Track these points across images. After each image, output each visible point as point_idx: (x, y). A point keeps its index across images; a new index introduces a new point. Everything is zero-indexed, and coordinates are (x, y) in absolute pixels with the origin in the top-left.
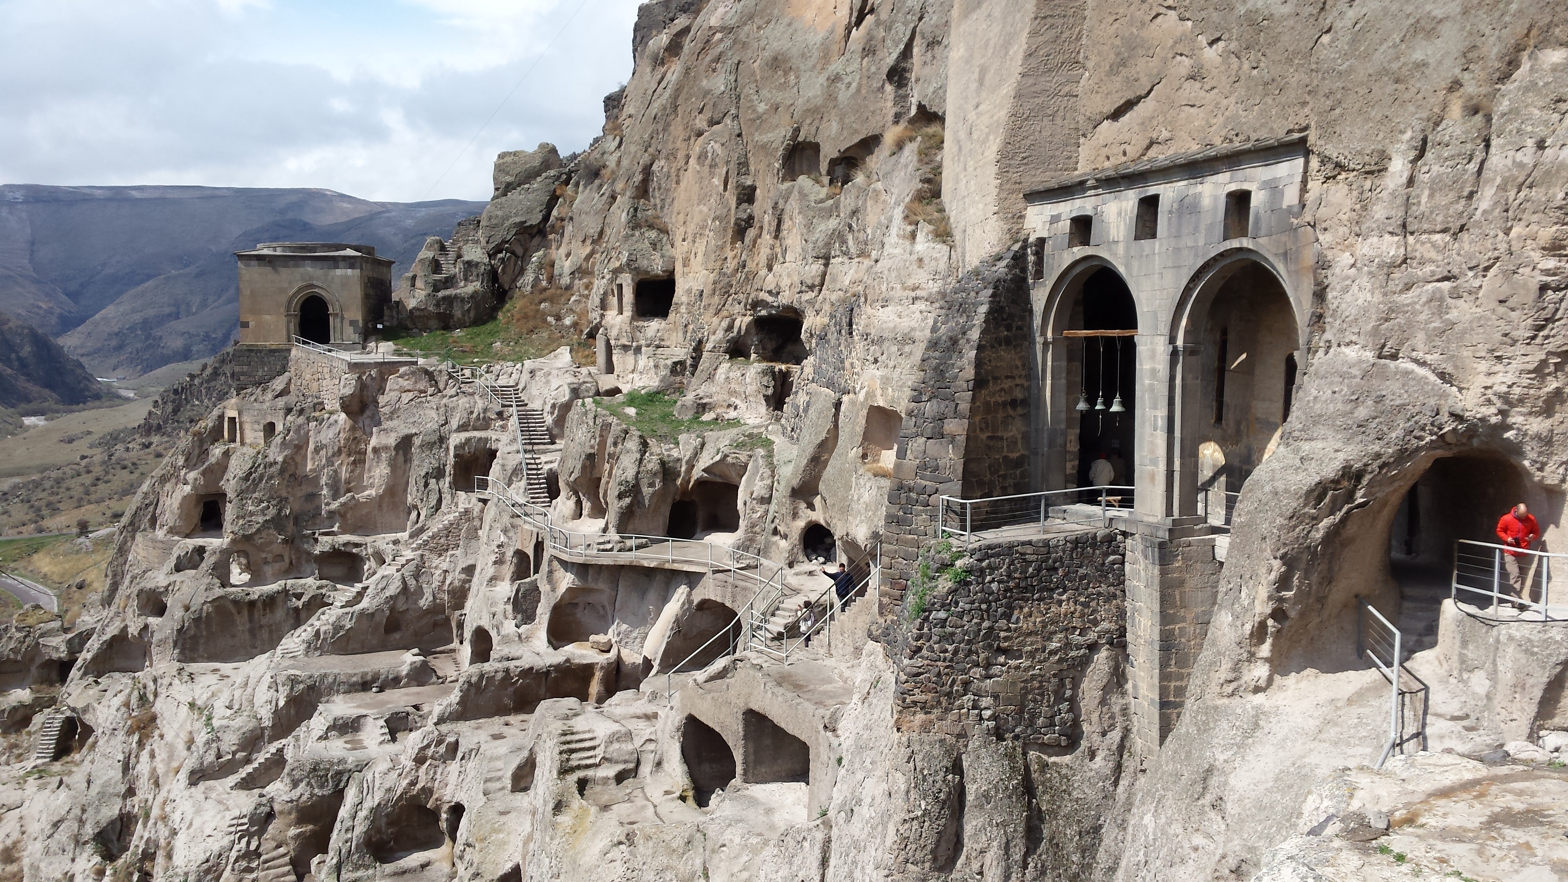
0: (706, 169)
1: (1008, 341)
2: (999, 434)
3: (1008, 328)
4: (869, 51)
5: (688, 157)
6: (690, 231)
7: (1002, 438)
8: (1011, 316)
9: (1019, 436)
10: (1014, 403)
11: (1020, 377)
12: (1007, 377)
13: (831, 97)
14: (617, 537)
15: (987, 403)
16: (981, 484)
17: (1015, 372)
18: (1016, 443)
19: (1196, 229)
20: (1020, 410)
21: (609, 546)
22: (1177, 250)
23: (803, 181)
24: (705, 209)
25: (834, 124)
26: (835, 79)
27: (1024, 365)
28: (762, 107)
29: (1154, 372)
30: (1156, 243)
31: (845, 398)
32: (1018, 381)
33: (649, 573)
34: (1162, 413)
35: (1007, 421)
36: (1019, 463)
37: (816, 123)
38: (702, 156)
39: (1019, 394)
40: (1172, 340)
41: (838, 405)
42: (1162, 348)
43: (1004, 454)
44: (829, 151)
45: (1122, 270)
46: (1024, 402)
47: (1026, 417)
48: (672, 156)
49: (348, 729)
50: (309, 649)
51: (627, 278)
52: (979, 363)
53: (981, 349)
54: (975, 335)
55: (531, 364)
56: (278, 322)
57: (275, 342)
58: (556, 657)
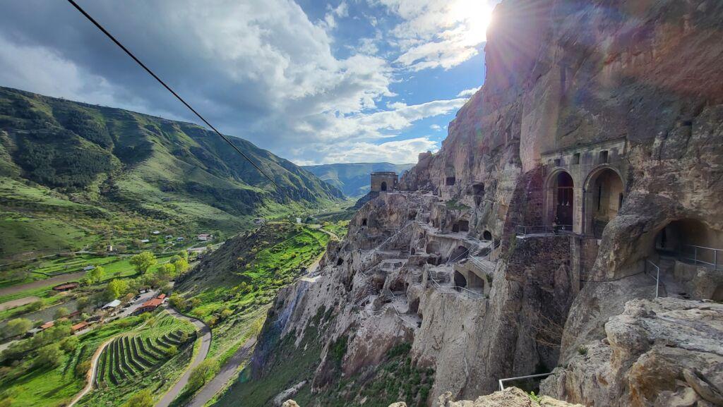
0: (463, 154)
1: (537, 189)
3: (537, 186)
4: (501, 126)
5: (459, 151)
6: (459, 167)
7: (535, 212)
8: (538, 183)
9: (540, 212)
10: (538, 204)
11: (540, 198)
12: (537, 198)
14: (440, 231)
15: (531, 204)
16: (529, 223)
18: (539, 214)
19: (591, 161)
20: (540, 206)
21: (439, 233)
22: (585, 166)
24: (462, 162)
26: (493, 132)
27: (541, 195)
29: (578, 197)
30: (579, 166)
31: (494, 203)
33: (448, 239)
34: (581, 207)
35: (536, 208)
36: (540, 218)
37: (488, 142)
38: (462, 151)
39: (540, 202)
40: (584, 189)
41: (492, 204)
42: (580, 190)
43: (536, 216)
44: (491, 148)
45: (569, 172)
46: (541, 204)
47: (541, 208)
48: (455, 152)
49: (387, 265)
50: (381, 249)
51: (445, 177)
52: (528, 195)
53: (529, 191)
54: (528, 188)
55: (424, 195)
56: (378, 187)
57: (377, 190)
58: (428, 255)
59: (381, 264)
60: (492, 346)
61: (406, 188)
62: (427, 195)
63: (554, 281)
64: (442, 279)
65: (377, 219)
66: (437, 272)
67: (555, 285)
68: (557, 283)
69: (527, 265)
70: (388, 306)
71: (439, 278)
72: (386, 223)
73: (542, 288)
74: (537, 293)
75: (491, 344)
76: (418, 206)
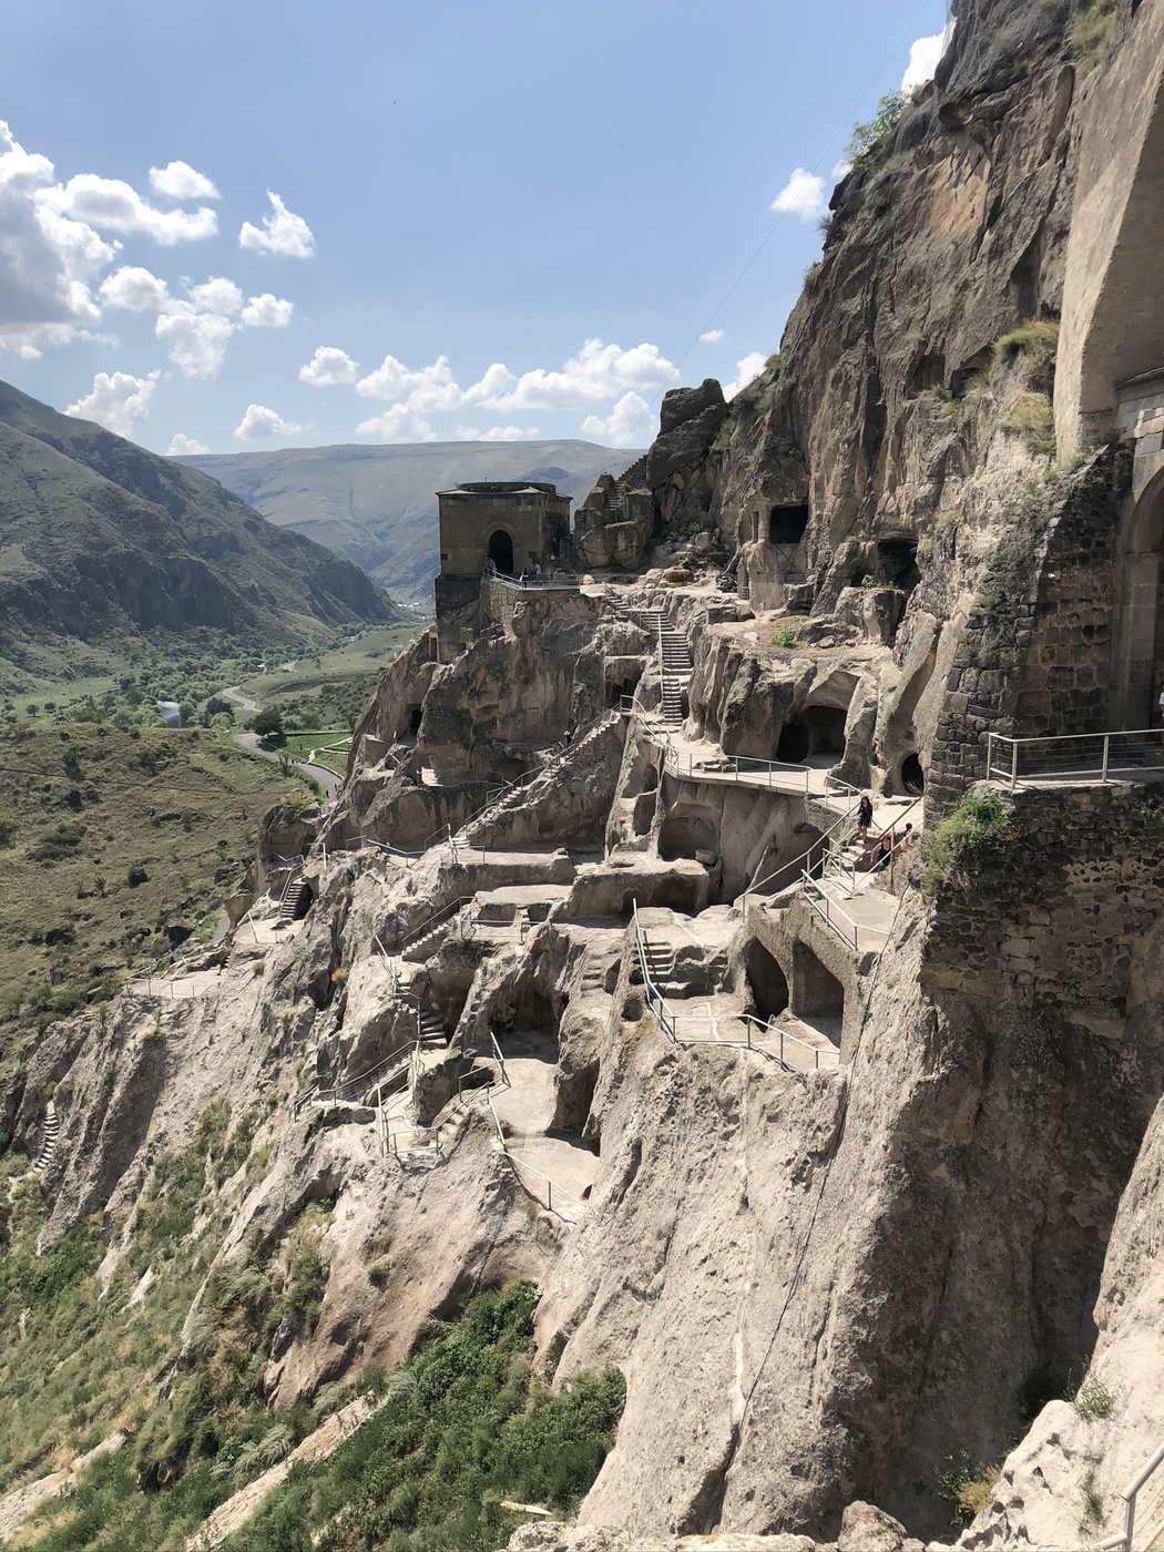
0: (839, 392)
1: (1084, 559)
2: (1069, 665)
3: (1086, 544)
4: (996, 253)
5: (824, 381)
6: (823, 457)
7: (1072, 670)
8: (1091, 530)
9: (1095, 668)
10: (1089, 631)
11: (1099, 599)
12: (1082, 600)
13: (958, 307)
14: (725, 758)
15: (1053, 629)
16: (1041, 720)
17: (1093, 595)
18: (1090, 675)
20: (1097, 639)
21: (716, 766)
23: (926, 397)
24: (838, 433)
25: (959, 334)
26: (965, 286)
27: (1104, 588)
28: (897, 323)
31: (946, 624)
32: (1096, 605)
33: (754, 793)
35: (1078, 651)
36: (1095, 697)
37: (943, 335)
38: (837, 379)
39: (1096, 620)
41: (938, 631)
43: (1075, 686)
44: (953, 363)
46: (1102, 629)
47: (1104, 647)
48: (811, 379)
49: (498, 915)
50: (477, 842)
51: (764, 504)
52: (1044, 584)
53: (1047, 567)
54: (1042, 552)
55: (679, 591)
56: (471, 555)
57: (468, 570)
58: (663, 867)
59: (471, 910)
60: (844, 1286)
61: (602, 559)
62: (689, 590)
63: (1127, 986)
64: (698, 978)
65: (464, 704)
66: (678, 942)
67: (1130, 1005)
68: (1141, 999)
69: (1017, 921)
70: (471, 1101)
71: (678, 976)
72: (505, 721)
73: (1078, 1019)
74: (1051, 1043)
75: (843, 1275)
76: (649, 643)
